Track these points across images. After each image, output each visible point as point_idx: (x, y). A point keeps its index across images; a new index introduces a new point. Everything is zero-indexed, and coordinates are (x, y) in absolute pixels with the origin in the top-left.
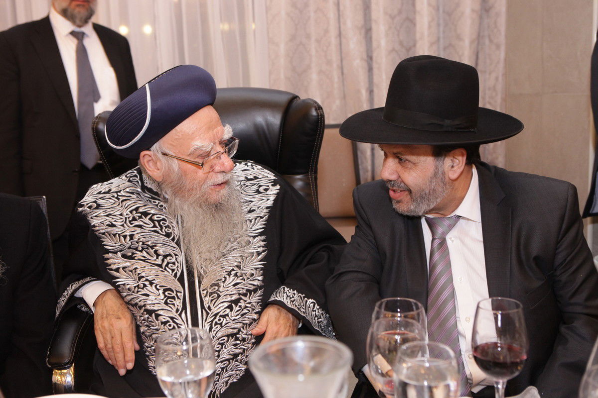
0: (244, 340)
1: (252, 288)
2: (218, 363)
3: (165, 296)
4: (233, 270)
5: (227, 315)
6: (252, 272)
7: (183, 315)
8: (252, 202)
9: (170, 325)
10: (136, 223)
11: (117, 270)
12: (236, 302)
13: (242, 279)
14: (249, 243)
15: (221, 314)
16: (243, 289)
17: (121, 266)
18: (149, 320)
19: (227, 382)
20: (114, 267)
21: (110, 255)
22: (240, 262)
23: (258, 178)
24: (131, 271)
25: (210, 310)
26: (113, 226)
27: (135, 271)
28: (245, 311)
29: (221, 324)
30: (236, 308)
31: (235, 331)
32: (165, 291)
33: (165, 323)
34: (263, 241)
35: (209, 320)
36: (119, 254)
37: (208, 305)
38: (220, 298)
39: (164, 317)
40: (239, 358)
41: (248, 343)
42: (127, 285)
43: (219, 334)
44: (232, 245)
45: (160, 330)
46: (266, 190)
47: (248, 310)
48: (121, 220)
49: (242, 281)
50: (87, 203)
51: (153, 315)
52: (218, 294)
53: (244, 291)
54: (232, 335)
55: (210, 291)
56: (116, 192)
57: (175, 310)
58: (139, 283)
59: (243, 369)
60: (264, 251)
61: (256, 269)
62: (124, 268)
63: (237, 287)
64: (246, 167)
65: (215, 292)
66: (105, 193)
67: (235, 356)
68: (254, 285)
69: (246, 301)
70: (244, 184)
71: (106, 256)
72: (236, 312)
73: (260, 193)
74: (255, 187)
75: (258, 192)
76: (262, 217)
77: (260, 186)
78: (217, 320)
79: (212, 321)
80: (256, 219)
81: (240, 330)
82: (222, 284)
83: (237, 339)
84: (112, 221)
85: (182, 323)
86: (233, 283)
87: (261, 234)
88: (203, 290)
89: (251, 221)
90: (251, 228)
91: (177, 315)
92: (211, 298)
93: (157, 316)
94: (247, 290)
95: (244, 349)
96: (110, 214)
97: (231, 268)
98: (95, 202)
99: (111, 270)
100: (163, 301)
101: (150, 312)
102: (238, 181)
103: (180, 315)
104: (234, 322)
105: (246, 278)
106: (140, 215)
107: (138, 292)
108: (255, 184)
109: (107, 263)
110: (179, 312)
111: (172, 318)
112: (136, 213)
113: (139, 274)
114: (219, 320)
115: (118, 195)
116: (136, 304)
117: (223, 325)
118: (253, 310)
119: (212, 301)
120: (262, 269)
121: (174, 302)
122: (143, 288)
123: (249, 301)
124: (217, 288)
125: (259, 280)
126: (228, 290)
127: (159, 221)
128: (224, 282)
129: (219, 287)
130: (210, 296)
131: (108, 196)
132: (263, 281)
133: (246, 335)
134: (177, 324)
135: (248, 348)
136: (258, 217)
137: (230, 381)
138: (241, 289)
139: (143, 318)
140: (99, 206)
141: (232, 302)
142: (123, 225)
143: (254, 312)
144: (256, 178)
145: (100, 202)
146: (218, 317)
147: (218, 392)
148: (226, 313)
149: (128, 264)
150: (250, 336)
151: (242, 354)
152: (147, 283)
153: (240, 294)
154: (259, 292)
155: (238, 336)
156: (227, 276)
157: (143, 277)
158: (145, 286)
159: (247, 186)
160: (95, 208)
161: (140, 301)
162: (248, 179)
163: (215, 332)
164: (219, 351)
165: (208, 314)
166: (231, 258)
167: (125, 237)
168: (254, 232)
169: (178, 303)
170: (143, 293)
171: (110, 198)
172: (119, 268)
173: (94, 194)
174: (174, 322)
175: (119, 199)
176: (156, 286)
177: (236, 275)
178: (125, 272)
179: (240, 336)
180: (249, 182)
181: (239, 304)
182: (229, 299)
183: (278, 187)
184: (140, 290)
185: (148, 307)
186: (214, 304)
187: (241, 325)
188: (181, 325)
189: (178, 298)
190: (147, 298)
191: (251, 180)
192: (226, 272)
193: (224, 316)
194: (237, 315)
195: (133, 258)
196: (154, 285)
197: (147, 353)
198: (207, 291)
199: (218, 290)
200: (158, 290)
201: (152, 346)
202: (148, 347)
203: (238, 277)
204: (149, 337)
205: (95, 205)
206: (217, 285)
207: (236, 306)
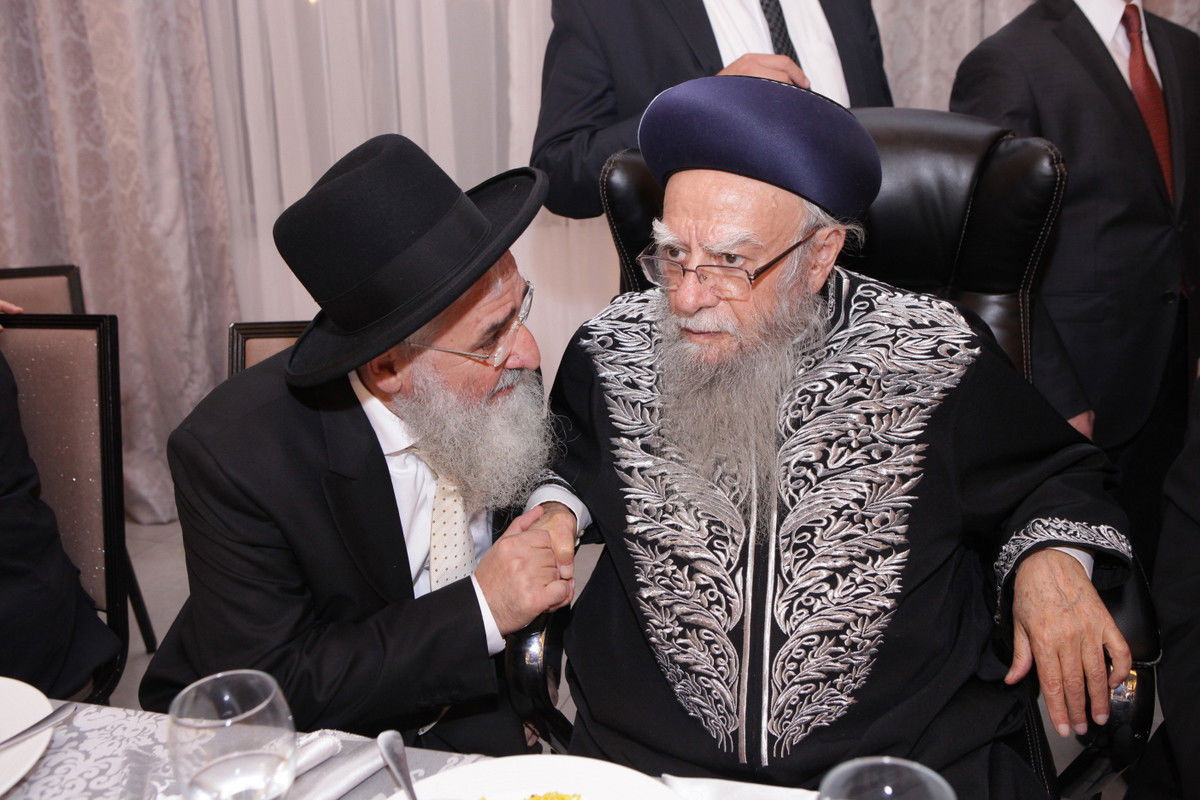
0: (853, 646)
1: (882, 547)
2: (794, 684)
3: (711, 533)
4: (847, 507)
5: (825, 594)
6: (888, 515)
7: (739, 577)
8: (915, 372)
9: (712, 594)
11: (629, 470)
12: (845, 571)
13: (861, 529)
14: (886, 455)
15: (812, 590)
16: (860, 547)
17: (637, 464)
18: (676, 576)
19: (807, 724)
20: (625, 464)
21: (625, 440)
22: (864, 494)
23: (938, 325)
24: (655, 478)
25: (791, 580)
26: (633, 385)
27: (662, 479)
28: (862, 590)
29: (810, 608)
30: (842, 583)
31: (838, 626)
32: (711, 523)
33: (703, 588)
34: (917, 454)
35: (788, 595)
36: (638, 442)
37: (787, 568)
38: (812, 559)
39: (704, 576)
40: (839, 680)
41: (861, 655)
42: (645, 502)
43: (805, 628)
44: (851, 457)
45: (692, 599)
46: (952, 352)
47: (869, 588)
48: (650, 378)
49: (860, 532)
50: (599, 333)
51: (686, 568)
52: (810, 550)
53: (863, 554)
54: (831, 634)
55: (795, 540)
56: (650, 323)
57: (725, 561)
58: (667, 503)
59: (844, 703)
60: (916, 475)
61: (895, 510)
62: (641, 469)
63: (850, 542)
64: (915, 302)
65: (804, 545)
66: (631, 320)
67: (832, 675)
68: (884, 542)
69: (864, 571)
70: (904, 335)
71: (615, 441)
72: (844, 590)
73: (938, 356)
74: (929, 344)
75: (934, 354)
76: (923, 406)
77: (941, 342)
78: (802, 599)
79: (793, 599)
80: (910, 409)
81: (847, 626)
82: (818, 532)
83: (840, 643)
84: (634, 377)
85: (736, 594)
86: (843, 533)
87: (917, 440)
88: (784, 538)
89: (899, 411)
90: (899, 427)
91: (727, 574)
92: (795, 556)
93: (692, 573)
94: (870, 552)
95: (852, 665)
96: (632, 364)
97: (845, 503)
98: (611, 335)
99: (620, 468)
100: (706, 543)
101: (681, 561)
102: (891, 327)
103: (733, 576)
104: (837, 608)
105: (869, 528)
107: (662, 519)
108: (930, 337)
109: (614, 455)
110: (732, 569)
111: (718, 581)
113: (667, 485)
114: (808, 600)
115: (652, 329)
116: (656, 541)
117: (814, 610)
118: (882, 589)
119: (796, 561)
120: (906, 510)
121: (726, 548)
122: (671, 514)
123: (871, 572)
124: (809, 536)
125: (897, 533)
126: (830, 546)
128: (824, 528)
129: (814, 536)
130: (793, 552)
131: (634, 327)
132: (907, 534)
133: (860, 637)
134: (726, 594)
135: (860, 664)
136: (916, 404)
137: (813, 724)
138: (856, 549)
139: (660, 570)
140: (616, 345)
141: (835, 570)
142: (650, 388)
143: (884, 592)
144: (934, 324)
145: (621, 336)
146: (805, 595)
147: (786, 742)
148: (822, 591)
149: (648, 463)
150: (868, 642)
151: (845, 674)
152: (681, 504)
153: (852, 558)
154: (900, 557)
155: (842, 637)
156: (833, 518)
157: (675, 492)
158: (676, 508)
159: (911, 339)
160: (611, 348)
161: (664, 537)
162: (915, 325)
163: (796, 623)
164: (799, 662)
165: (786, 585)
166: (848, 482)
167: (651, 410)
168: (904, 435)
169: (733, 551)
170: (670, 522)
171: (637, 333)
172: (632, 468)
173: (612, 317)
174: (721, 589)
175: (651, 338)
176: (695, 513)
177: (850, 518)
178: (643, 476)
179: (847, 638)
180: (918, 331)
181: (850, 575)
182: (830, 564)
183: (978, 350)
184: (665, 516)
185: (679, 551)
186: (800, 568)
187: (851, 616)
188: (733, 597)
189: (734, 541)
190: (677, 532)
191: (923, 326)
192: (833, 507)
193: (817, 596)
194: (844, 597)
195: (661, 454)
196: (692, 510)
197: (653, 639)
198: (791, 541)
199: (811, 541)
200: (698, 519)
201: (666, 627)
202: (657, 627)
203: (854, 524)
204: (665, 607)
205: (611, 342)
206: (811, 530)
207: (844, 578)
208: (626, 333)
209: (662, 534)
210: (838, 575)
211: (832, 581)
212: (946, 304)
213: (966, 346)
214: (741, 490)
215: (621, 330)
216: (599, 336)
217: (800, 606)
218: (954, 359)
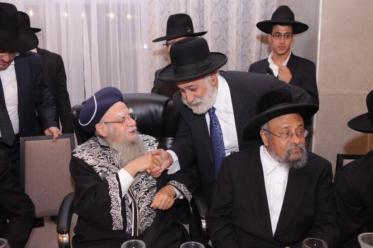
1: (153, 186)
2: (144, 217)
4: (144, 178)
5: (145, 197)
6: (152, 179)
8: (148, 149)
12: (148, 191)
13: (148, 182)
15: (142, 197)
16: (149, 186)
22: (146, 175)
25: (137, 196)
28: (152, 196)
29: (143, 202)
31: (149, 204)
35: (137, 200)
37: (135, 194)
46: (153, 145)
52: (139, 189)
55: (135, 188)
63: (147, 185)
64: (142, 136)
65: (138, 188)
68: (153, 184)
69: (151, 191)
73: (150, 146)
74: (148, 144)
75: (149, 145)
77: (150, 143)
78: (141, 200)
79: (139, 201)
82: (140, 184)
86: (145, 183)
92: (136, 191)
95: (153, 212)
104: (148, 200)
105: (150, 182)
106: (102, 154)
108: (148, 142)
112: (101, 153)
114: (142, 200)
115: (91, 146)
124: (138, 186)
125: (155, 182)
126: (143, 187)
127: (110, 158)
128: (141, 183)
132: (157, 183)
134: (127, 197)
144: (148, 140)
146: (141, 199)
147: (142, 230)
151: (152, 214)
153: (149, 188)
154: (156, 188)
156: (142, 181)
162: (144, 140)
163: (141, 205)
164: (144, 212)
165: (136, 198)
175: (92, 148)
177: (146, 180)
180: (146, 142)
181: (149, 192)
182: (145, 190)
183: (158, 143)
186: (138, 193)
191: (146, 140)
194: (149, 197)
199: (139, 187)
206: (138, 185)
207: (148, 193)
211: (145, 194)
212: (148, 136)
213: (155, 143)
217: (141, 202)
218: (154, 146)
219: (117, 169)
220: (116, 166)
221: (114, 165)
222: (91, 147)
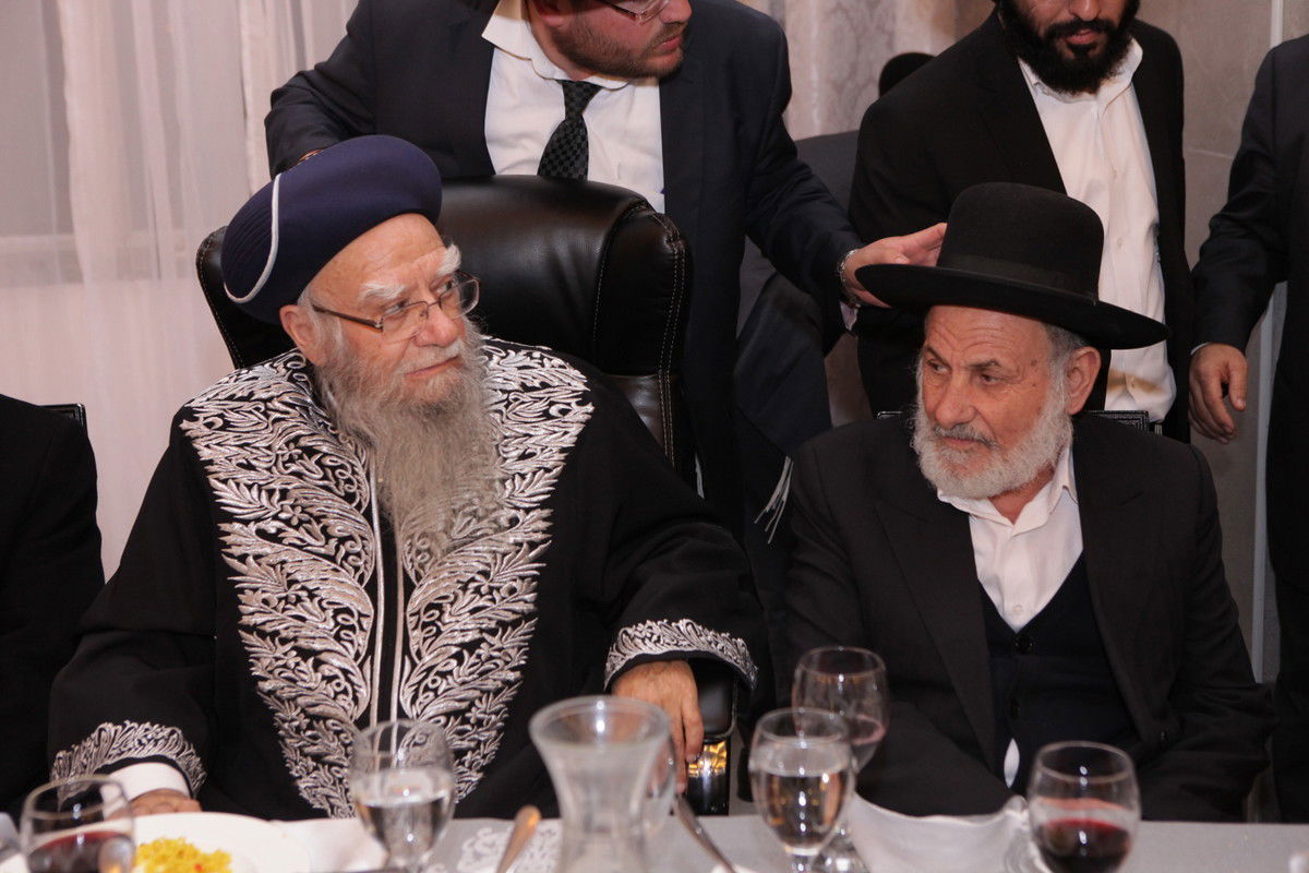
0: (479, 723)
1: (512, 617)
3: (337, 624)
4: (473, 580)
5: (450, 673)
6: (514, 584)
7: (367, 665)
8: (531, 436)
9: (338, 685)
10: (294, 468)
11: (243, 558)
12: (472, 646)
13: (490, 600)
14: (514, 521)
15: (439, 668)
16: (490, 619)
17: (251, 551)
18: (299, 668)
20: (236, 551)
21: (237, 526)
22: (488, 565)
23: (549, 386)
24: (273, 566)
25: (420, 658)
26: (249, 467)
27: (282, 569)
28: (488, 666)
29: (435, 690)
30: (469, 660)
31: (464, 705)
32: (337, 612)
33: (329, 679)
34: (545, 519)
35: (414, 680)
36: (253, 527)
37: (416, 647)
38: (441, 636)
39: (331, 668)
40: (469, 756)
41: (488, 730)
42: (263, 592)
43: (430, 711)
44: (478, 526)
45: (317, 691)
46: (564, 412)
47: (495, 664)
48: (267, 459)
49: (489, 604)
50: (206, 415)
51: (311, 660)
52: (438, 628)
53: (493, 625)
54: (456, 713)
55: (424, 619)
56: (265, 401)
57: (353, 652)
58: (288, 593)
59: (474, 779)
60: (543, 542)
61: (522, 578)
62: (257, 557)
63: (477, 615)
64: (528, 361)
65: (433, 623)
66: (242, 399)
67: (460, 753)
68: (514, 612)
69: (491, 646)
70: (516, 400)
71: (225, 527)
72: (470, 667)
73: (550, 417)
74: (541, 406)
75: (546, 415)
76: (548, 470)
77: (552, 404)
78: (429, 680)
79: (419, 683)
80: (534, 473)
81: (472, 704)
82: (448, 608)
83: (466, 721)
84: (250, 458)
85: (361, 683)
86: (471, 607)
87: (543, 505)
88: (412, 615)
89: (523, 477)
90: (523, 492)
91: (355, 664)
92: (423, 635)
93: (317, 665)
94: (500, 623)
95: (479, 742)
96: (248, 445)
97: (470, 576)
98: (221, 416)
99: (231, 556)
100: (333, 633)
101: (304, 654)
102: (503, 391)
103: (361, 666)
104: (463, 688)
105: (497, 598)
106: (299, 451)
107: (284, 610)
108: (541, 399)
109: (224, 542)
110: (360, 660)
111: (345, 672)
112: (296, 448)
113: (289, 575)
114: (434, 681)
115: (267, 408)
116: (277, 633)
117: (439, 693)
118: (507, 663)
119: (425, 639)
120: (534, 578)
121: (353, 637)
122: (295, 604)
123: (498, 645)
124: (437, 613)
125: (526, 602)
126: (458, 621)
127: (333, 469)
128: (452, 604)
129: (442, 613)
130: (422, 630)
131: (247, 406)
132: (536, 602)
133: (485, 713)
134: (352, 684)
135: (488, 740)
136: (540, 469)
138: (486, 620)
139: (280, 663)
140: (227, 426)
141: (463, 645)
142: (269, 469)
143: (510, 666)
144: (544, 385)
145: (232, 417)
146: (431, 675)
148: (448, 668)
149: (268, 550)
150: (493, 717)
151: (473, 750)
152: (304, 594)
153: (482, 631)
154: (525, 627)
155: (468, 715)
156: (460, 592)
157: (297, 582)
158: (299, 600)
159: (523, 403)
160: (221, 429)
161: (286, 629)
162: (526, 388)
163: (422, 706)
165: (414, 665)
166: (473, 554)
167: (271, 493)
168: (529, 500)
169: (361, 640)
170: (294, 613)
171: (250, 412)
172: (246, 556)
173: (220, 397)
174: (348, 680)
175: (268, 416)
176: (320, 602)
177: (477, 590)
178: (260, 565)
179: (473, 715)
180: (529, 394)
181: (477, 651)
182: (459, 640)
183: (590, 408)
184: (288, 606)
185: (302, 643)
186: (429, 646)
187: (477, 693)
188: (360, 687)
189: (362, 629)
190: (300, 623)
191: (534, 389)
192: (459, 582)
193: (443, 675)
194: (471, 674)
195: (280, 541)
196: (317, 599)
197: (281, 732)
198: (419, 620)
199: (439, 619)
200: (324, 609)
201: (293, 720)
202: (284, 721)
203: (482, 596)
204: (289, 700)
205: (220, 422)
206: (439, 607)
207: (471, 655)
208: (237, 412)
209: (284, 626)
210: (466, 653)
211: (459, 658)
212: (558, 361)
213: (578, 403)
214: (366, 568)
215: (232, 410)
216: (205, 418)
217: (427, 689)
218: (567, 418)
219: (362, 520)
220: (359, 507)
221: (351, 502)
222: (265, 414)
